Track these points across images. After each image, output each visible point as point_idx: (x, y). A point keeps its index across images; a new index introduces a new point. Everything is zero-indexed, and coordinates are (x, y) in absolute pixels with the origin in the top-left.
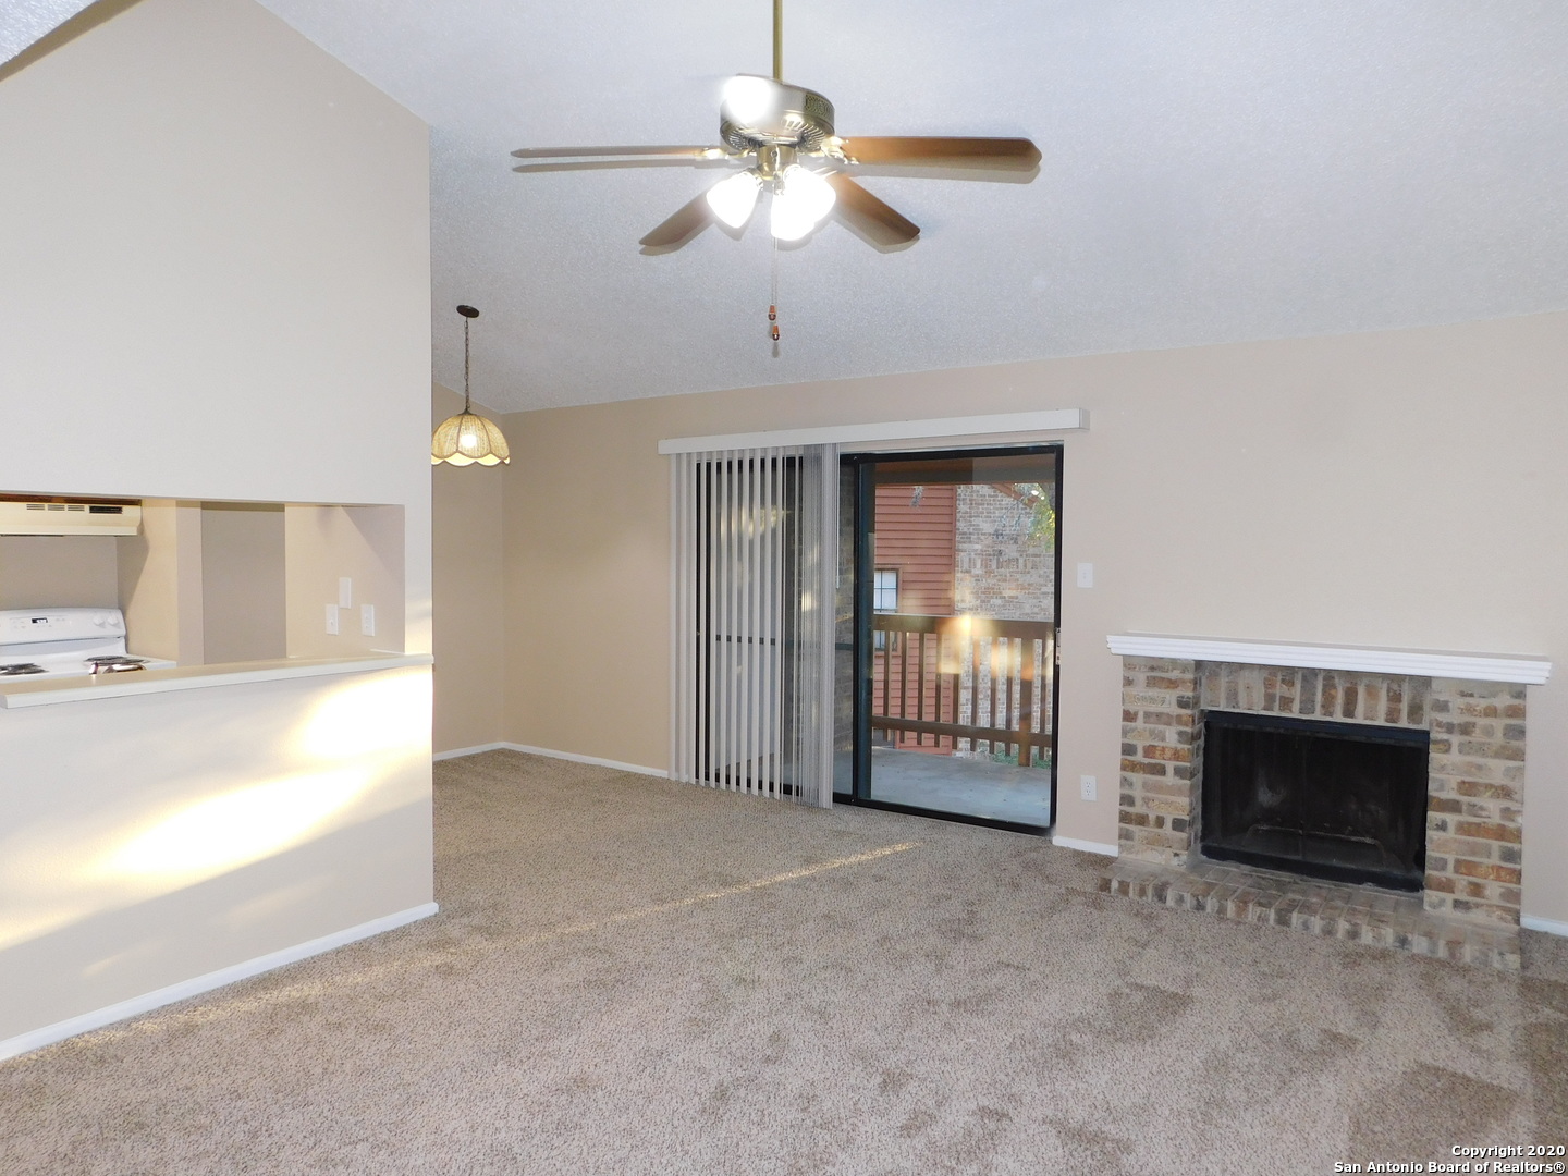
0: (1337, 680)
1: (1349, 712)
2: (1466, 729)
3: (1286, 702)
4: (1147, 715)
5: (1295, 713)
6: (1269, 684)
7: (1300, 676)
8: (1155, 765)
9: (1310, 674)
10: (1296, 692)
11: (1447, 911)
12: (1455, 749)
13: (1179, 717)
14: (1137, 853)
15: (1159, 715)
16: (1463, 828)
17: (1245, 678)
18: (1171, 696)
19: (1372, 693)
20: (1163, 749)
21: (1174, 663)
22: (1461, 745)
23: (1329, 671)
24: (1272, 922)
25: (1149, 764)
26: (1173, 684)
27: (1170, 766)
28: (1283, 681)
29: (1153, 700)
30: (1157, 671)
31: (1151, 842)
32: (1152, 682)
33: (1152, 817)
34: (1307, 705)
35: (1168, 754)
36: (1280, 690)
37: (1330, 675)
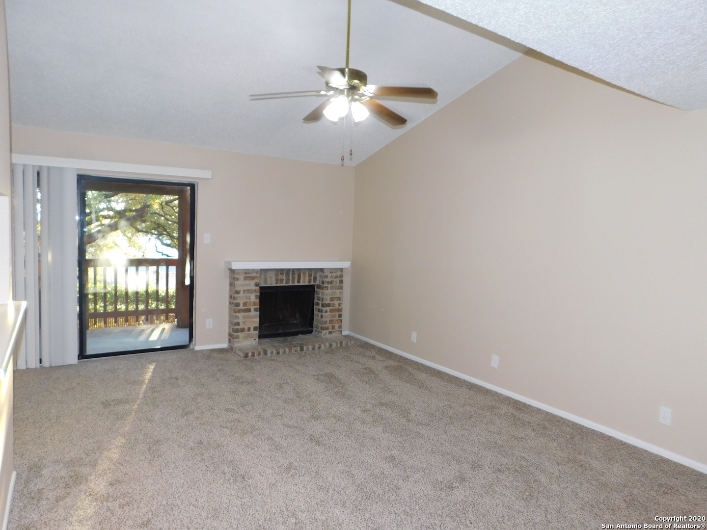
0: (295, 272)
1: (299, 282)
2: (331, 282)
3: (282, 281)
4: (244, 291)
5: (284, 284)
6: (276, 275)
7: (285, 271)
8: (247, 309)
9: (288, 270)
10: (284, 277)
11: (328, 336)
12: (329, 288)
13: (255, 290)
14: (241, 343)
15: (248, 290)
16: (331, 311)
17: (269, 274)
18: (253, 283)
19: (304, 274)
20: (250, 302)
21: (253, 271)
22: (330, 287)
23: (293, 269)
24: (299, 351)
25: (245, 309)
26: (253, 278)
27: (252, 308)
28: (280, 274)
29: (246, 285)
30: (248, 274)
31: (246, 338)
32: (246, 278)
33: (246, 328)
34: (287, 282)
35: (252, 304)
36: (280, 277)
37: (293, 270)
